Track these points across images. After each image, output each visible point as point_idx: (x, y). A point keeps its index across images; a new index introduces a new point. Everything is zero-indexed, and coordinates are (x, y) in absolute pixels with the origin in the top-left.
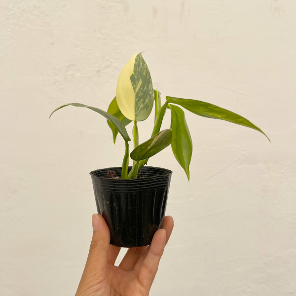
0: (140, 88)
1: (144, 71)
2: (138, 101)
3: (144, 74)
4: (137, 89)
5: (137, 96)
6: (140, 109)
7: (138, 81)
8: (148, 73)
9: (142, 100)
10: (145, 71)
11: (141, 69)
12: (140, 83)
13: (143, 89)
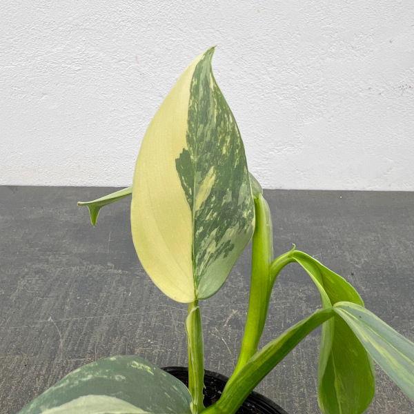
0: (210, 197)
1: (223, 141)
2: (203, 235)
3: (224, 151)
4: (200, 199)
5: (197, 223)
6: (207, 257)
7: (204, 172)
8: (237, 147)
9: (214, 233)
10: (228, 139)
11: (214, 132)
12: (210, 181)
13: (220, 199)
